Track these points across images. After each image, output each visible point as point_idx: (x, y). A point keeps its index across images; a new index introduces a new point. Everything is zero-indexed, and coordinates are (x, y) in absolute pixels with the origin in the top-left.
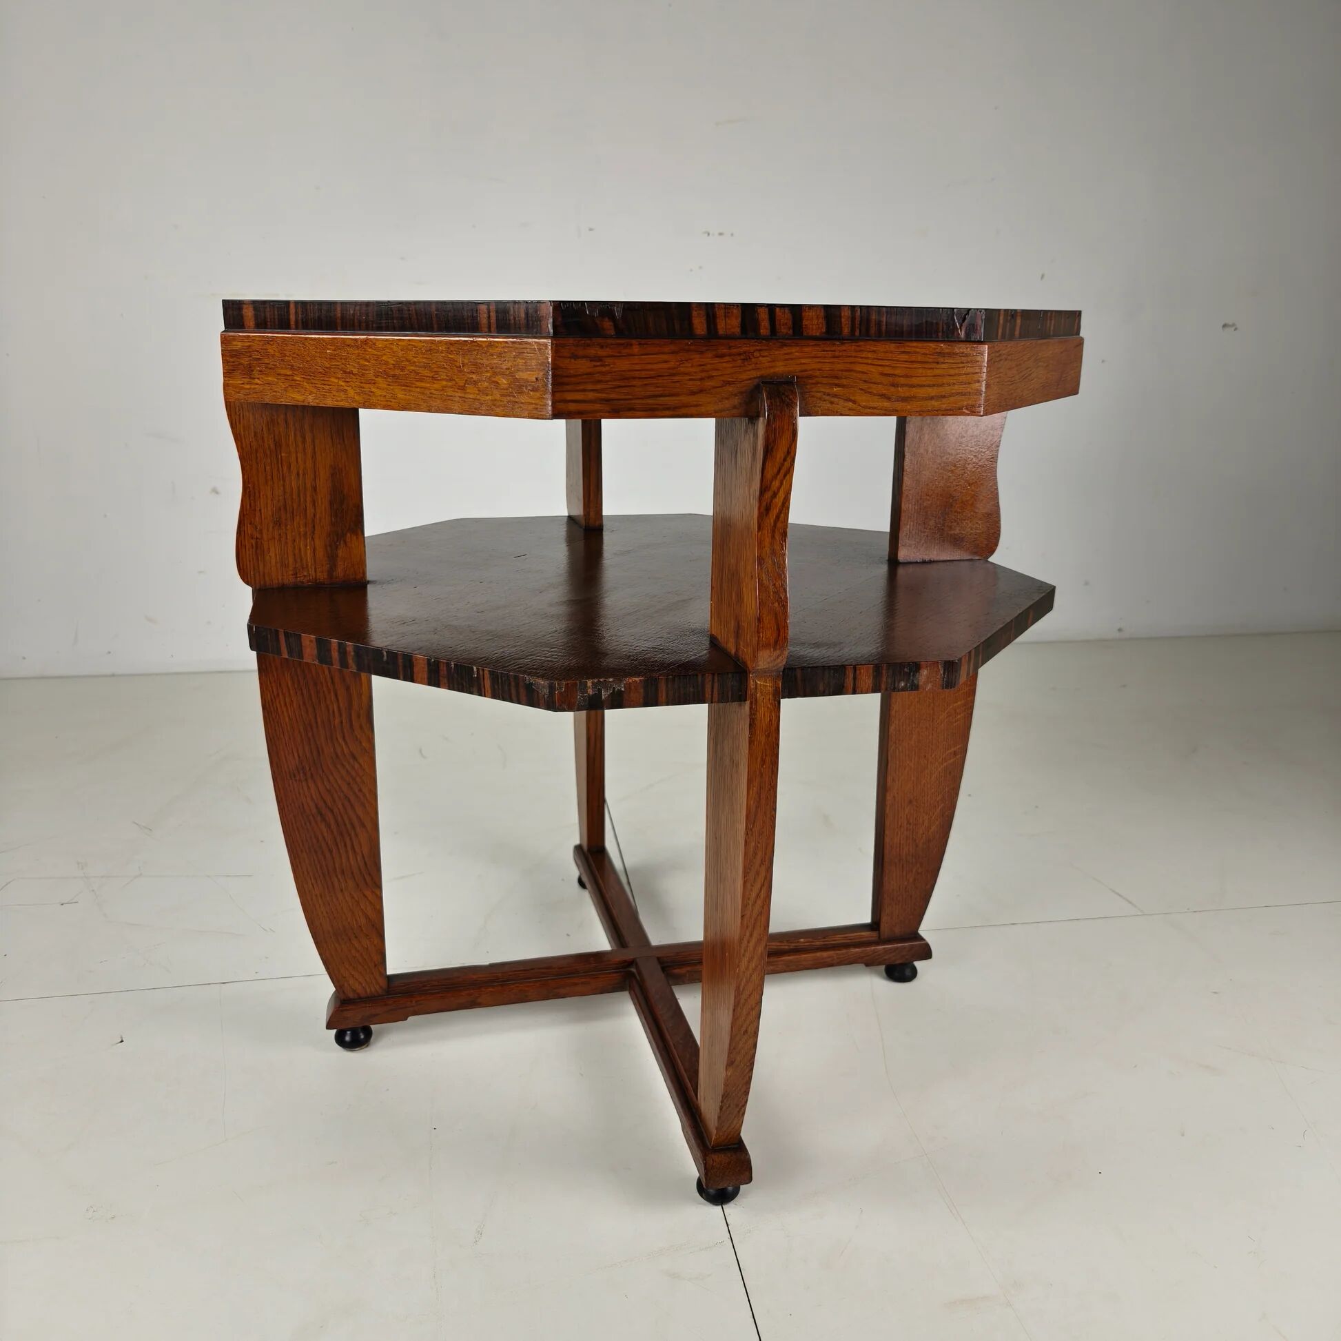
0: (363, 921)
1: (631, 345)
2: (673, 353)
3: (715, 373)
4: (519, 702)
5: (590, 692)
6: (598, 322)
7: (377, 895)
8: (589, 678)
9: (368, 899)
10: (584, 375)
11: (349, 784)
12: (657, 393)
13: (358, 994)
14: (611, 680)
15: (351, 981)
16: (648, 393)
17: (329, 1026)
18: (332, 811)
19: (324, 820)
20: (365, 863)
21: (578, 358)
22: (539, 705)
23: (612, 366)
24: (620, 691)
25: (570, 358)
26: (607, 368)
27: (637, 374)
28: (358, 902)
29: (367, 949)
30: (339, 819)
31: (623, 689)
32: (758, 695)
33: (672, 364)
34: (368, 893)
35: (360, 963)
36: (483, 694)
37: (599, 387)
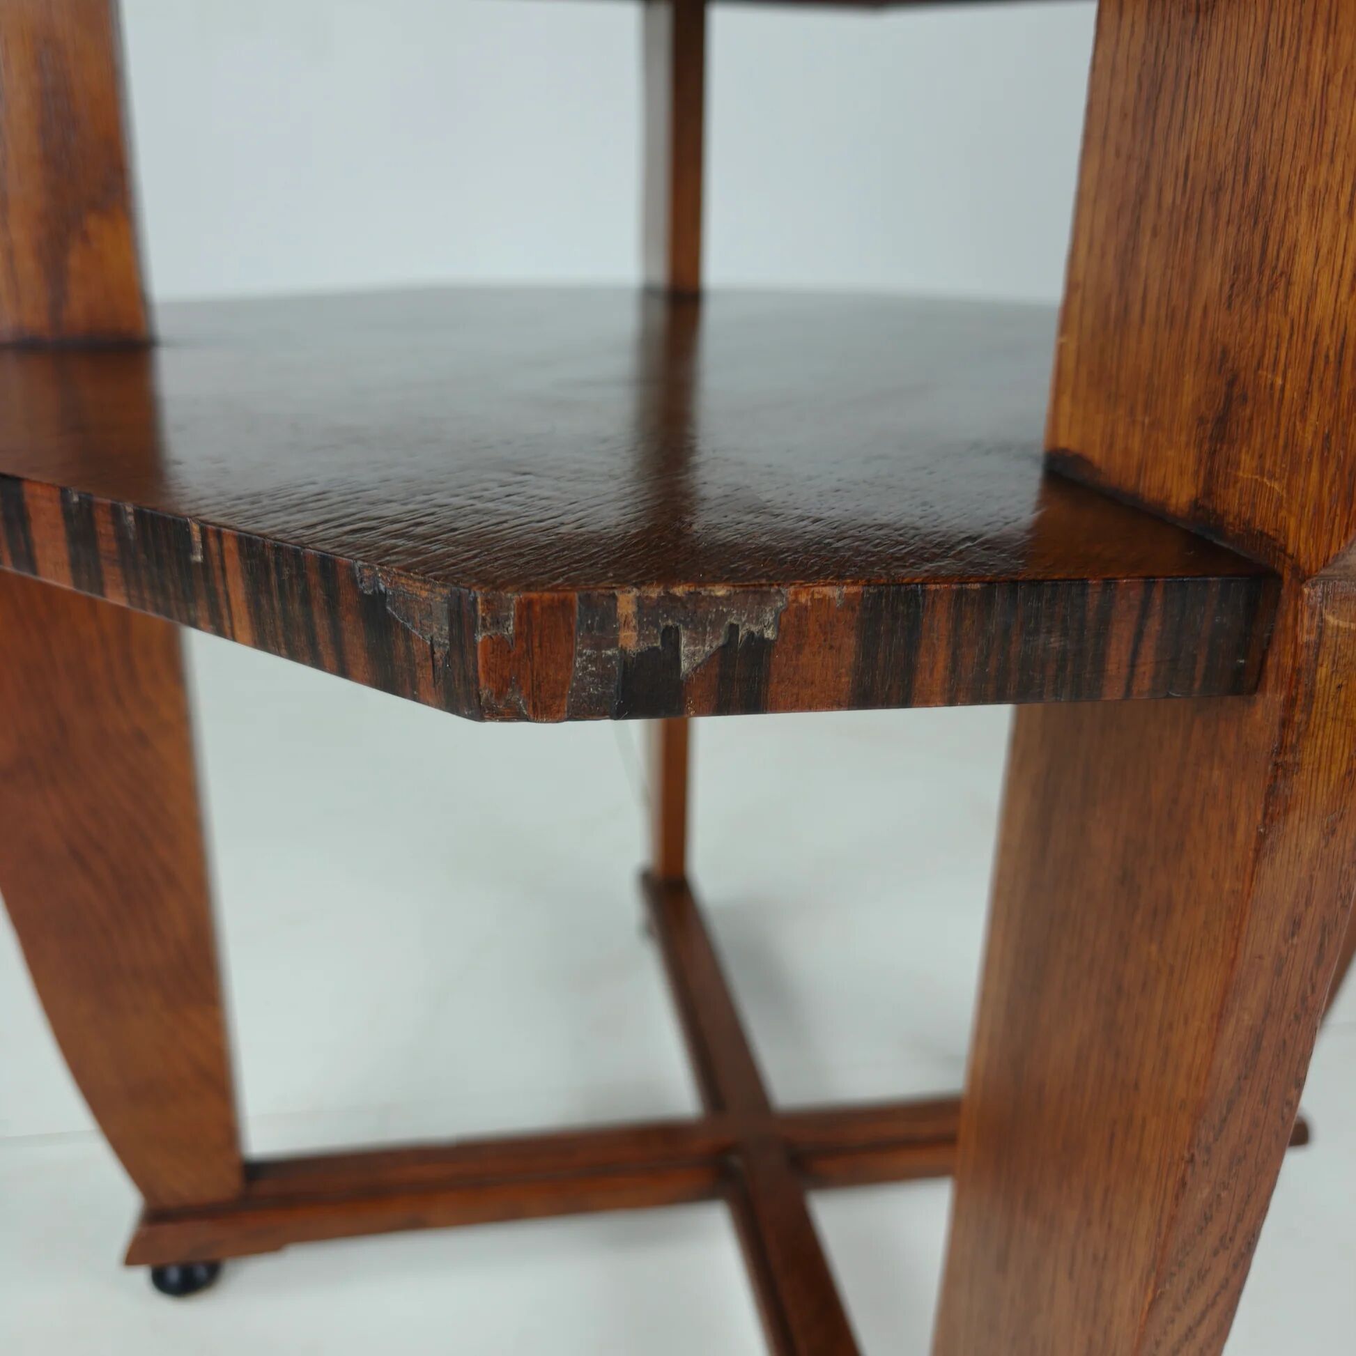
4: (343, 671)
5: (630, 640)
8: (623, 581)
13: (186, 1201)
14: (720, 591)
17: (131, 1262)
22: (414, 686)
24: (758, 645)
28: (174, 1032)
31: (769, 634)
32: (1323, 672)
35: (185, 1146)
36: (227, 630)
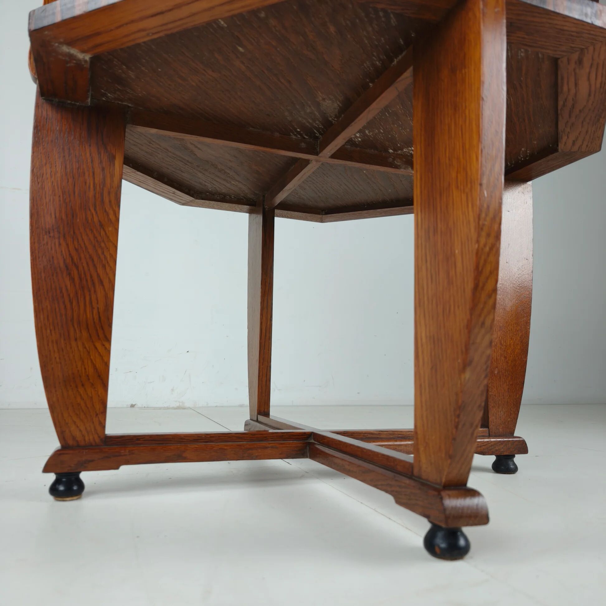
0: (91, 371)
7: (106, 348)
9: (98, 351)
11: (94, 246)
13: (77, 441)
15: (73, 428)
17: (47, 469)
18: (77, 268)
19: (69, 274)
20: (100, 317)
28: (89, 352)
29: (92, 398)
30: (83, 276)
34: (98, 345)
35: (83, 411)
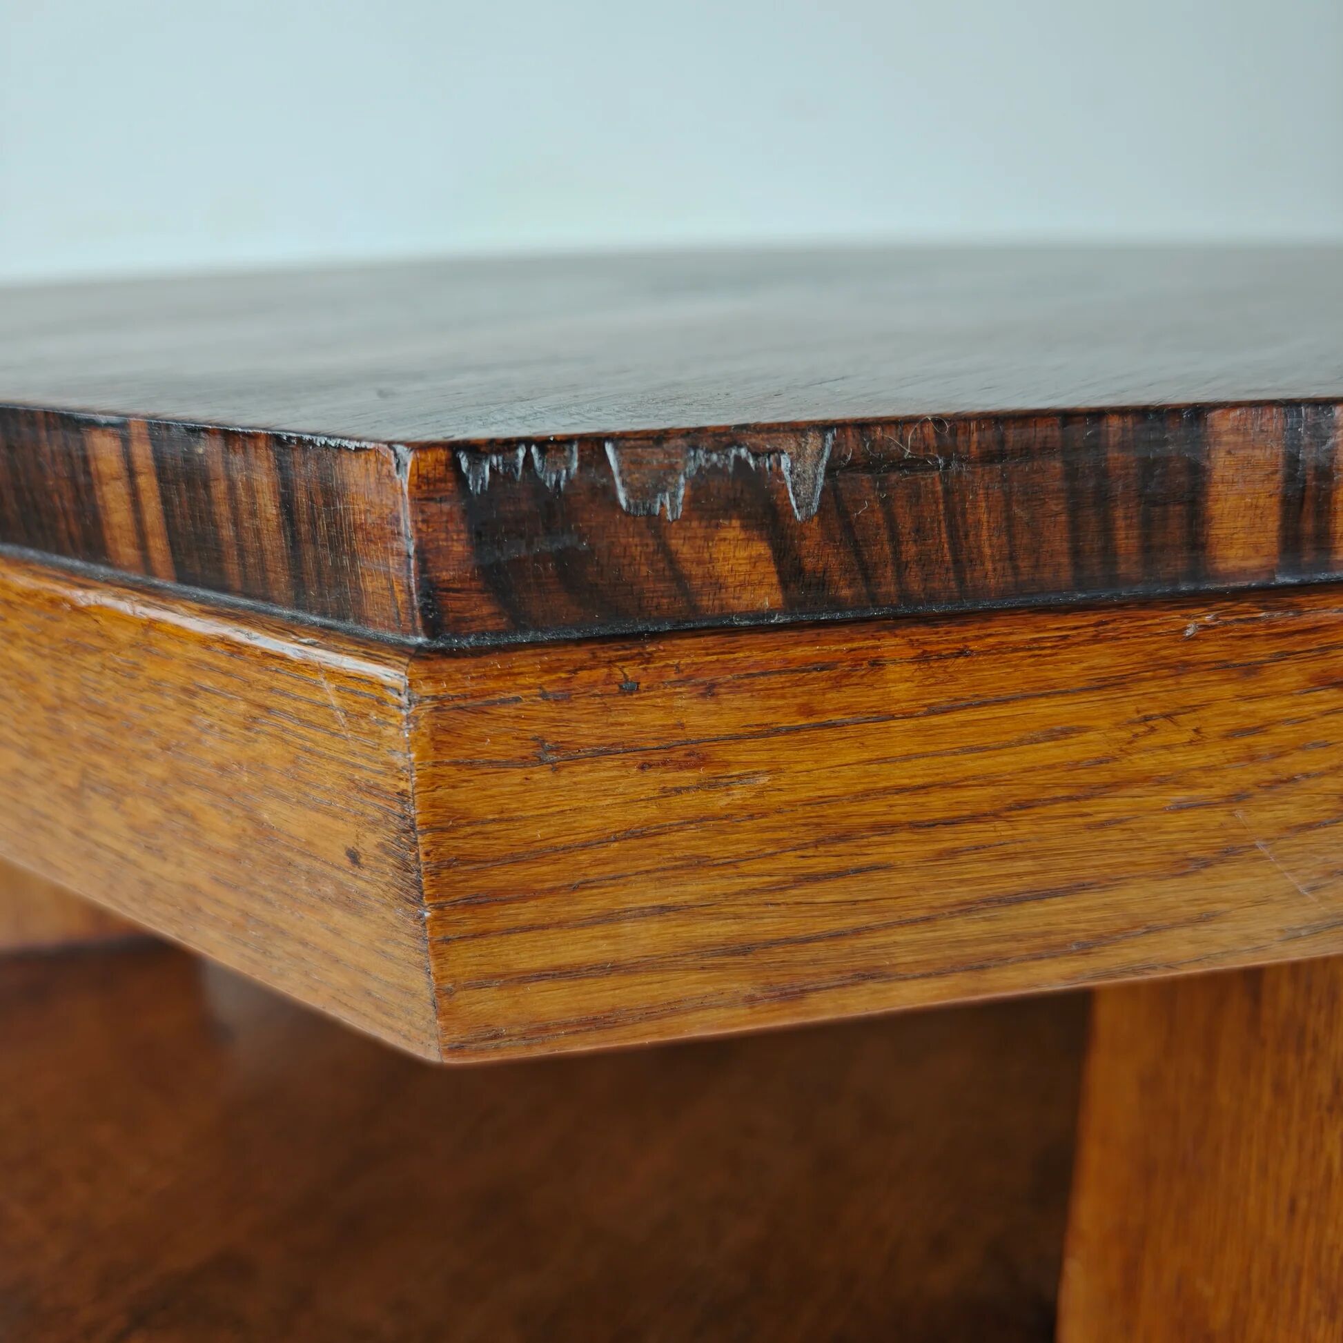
1: (877, 664)
2: (1103, 684)
3: (1296, 763)
6: (682, 548)
10: (604, 841)
12: (1012, 886)
16: (963, 893)
21: (575, 759)
23: (764, 780)
25: (524, 762)
26: (739, 794)
27: (903, 809)
33: (1092, 744)
37: (692, 889)
